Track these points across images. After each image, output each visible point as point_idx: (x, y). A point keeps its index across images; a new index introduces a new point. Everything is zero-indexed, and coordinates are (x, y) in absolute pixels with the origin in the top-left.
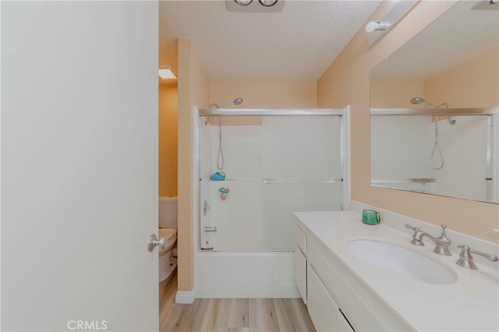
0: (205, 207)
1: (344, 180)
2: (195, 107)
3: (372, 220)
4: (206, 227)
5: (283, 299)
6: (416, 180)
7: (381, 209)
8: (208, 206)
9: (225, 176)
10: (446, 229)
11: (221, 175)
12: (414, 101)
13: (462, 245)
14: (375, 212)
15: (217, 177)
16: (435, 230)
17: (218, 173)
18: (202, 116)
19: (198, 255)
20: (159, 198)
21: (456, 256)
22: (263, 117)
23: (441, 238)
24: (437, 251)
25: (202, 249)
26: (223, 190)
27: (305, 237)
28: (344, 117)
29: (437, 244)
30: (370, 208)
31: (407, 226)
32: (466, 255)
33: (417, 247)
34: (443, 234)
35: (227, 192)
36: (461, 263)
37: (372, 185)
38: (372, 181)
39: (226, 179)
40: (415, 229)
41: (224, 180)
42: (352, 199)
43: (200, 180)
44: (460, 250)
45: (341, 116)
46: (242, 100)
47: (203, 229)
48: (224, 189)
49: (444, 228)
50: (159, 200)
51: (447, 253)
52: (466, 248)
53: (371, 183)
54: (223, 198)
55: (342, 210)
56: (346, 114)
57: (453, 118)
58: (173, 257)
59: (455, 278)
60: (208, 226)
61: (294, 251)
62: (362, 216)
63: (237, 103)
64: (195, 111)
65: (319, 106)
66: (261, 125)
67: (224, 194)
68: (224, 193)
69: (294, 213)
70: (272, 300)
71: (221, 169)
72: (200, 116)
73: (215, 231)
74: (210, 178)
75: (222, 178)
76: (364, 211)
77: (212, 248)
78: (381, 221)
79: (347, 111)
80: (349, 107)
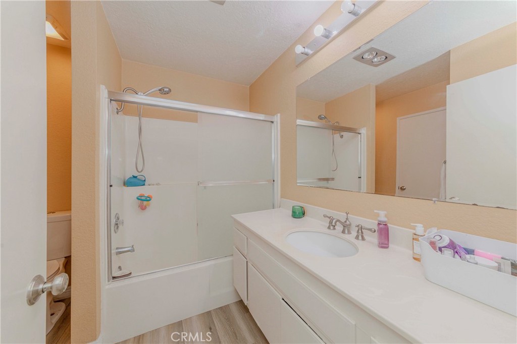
0: (116, 221)
1: (275, 181)
2: (103, 87)
3: (299, 214)
4: (117, 248)
5: (221, 308)
6: (320, 179)
7: (305, 204)
8: (120, 219)
9: (145, 180)
10: (349, 215)
11: (139, 179)
12: (320, 118)
13: (358, 225)
14: (301, 207)
15: (134, 181)
16: (342, 216)
17: (134, 177)
18: (114, 100)
19: (107, 287)
20: (47, 216)
21: (354, 234)
22: (198, 113)
23: (346, 222)
24: (343, 232)
25: (114, 278)
26: (143, 198)
27: (246, 239)
28: (275, 123)
29: (344, 226)
30: (298, 203)
31: (325, 216)
32: (360, 231)
33: (332, 232)
34: (347, 219)
35: (149, 200)
36: (357, 238)
37: (298, 184)
38: (298, 181)
39: (146, 183)
40: (330, 218)
41: (144, 185)
42: (281, 197)
43: (111, 186)
44: (357, 228)
45: (272, 122)
46: (170, 90)
47: (114, 251)
48: (143, 196)
49: (347, 214)
50: (48, 218)
51: (349, 233)
52: (360, 226)
53: (297, 183)
54: (143, 208)
55: (273, 208)
56: (277, 122)
57: (342, 133)
58: (55, 302)
59: (357, 250)
60: (120, 247)
61: (232, 255)
62: (291, 212)
63: (164, 92)
64: (103, 94)
65: (251, 110)
66: (197, 122)
67: (145, 203)
68: (143, 202)
69: (232, 216)
70: (209, 313)
71: (142, 171)
72: (111, 100)
73: (133, 250)
74: (122, 183)
75: (142, 183)
76: (293, 207)
77: (131, 273)
78: (305, 214)
79: (277, 118)
80: (279, 115)
